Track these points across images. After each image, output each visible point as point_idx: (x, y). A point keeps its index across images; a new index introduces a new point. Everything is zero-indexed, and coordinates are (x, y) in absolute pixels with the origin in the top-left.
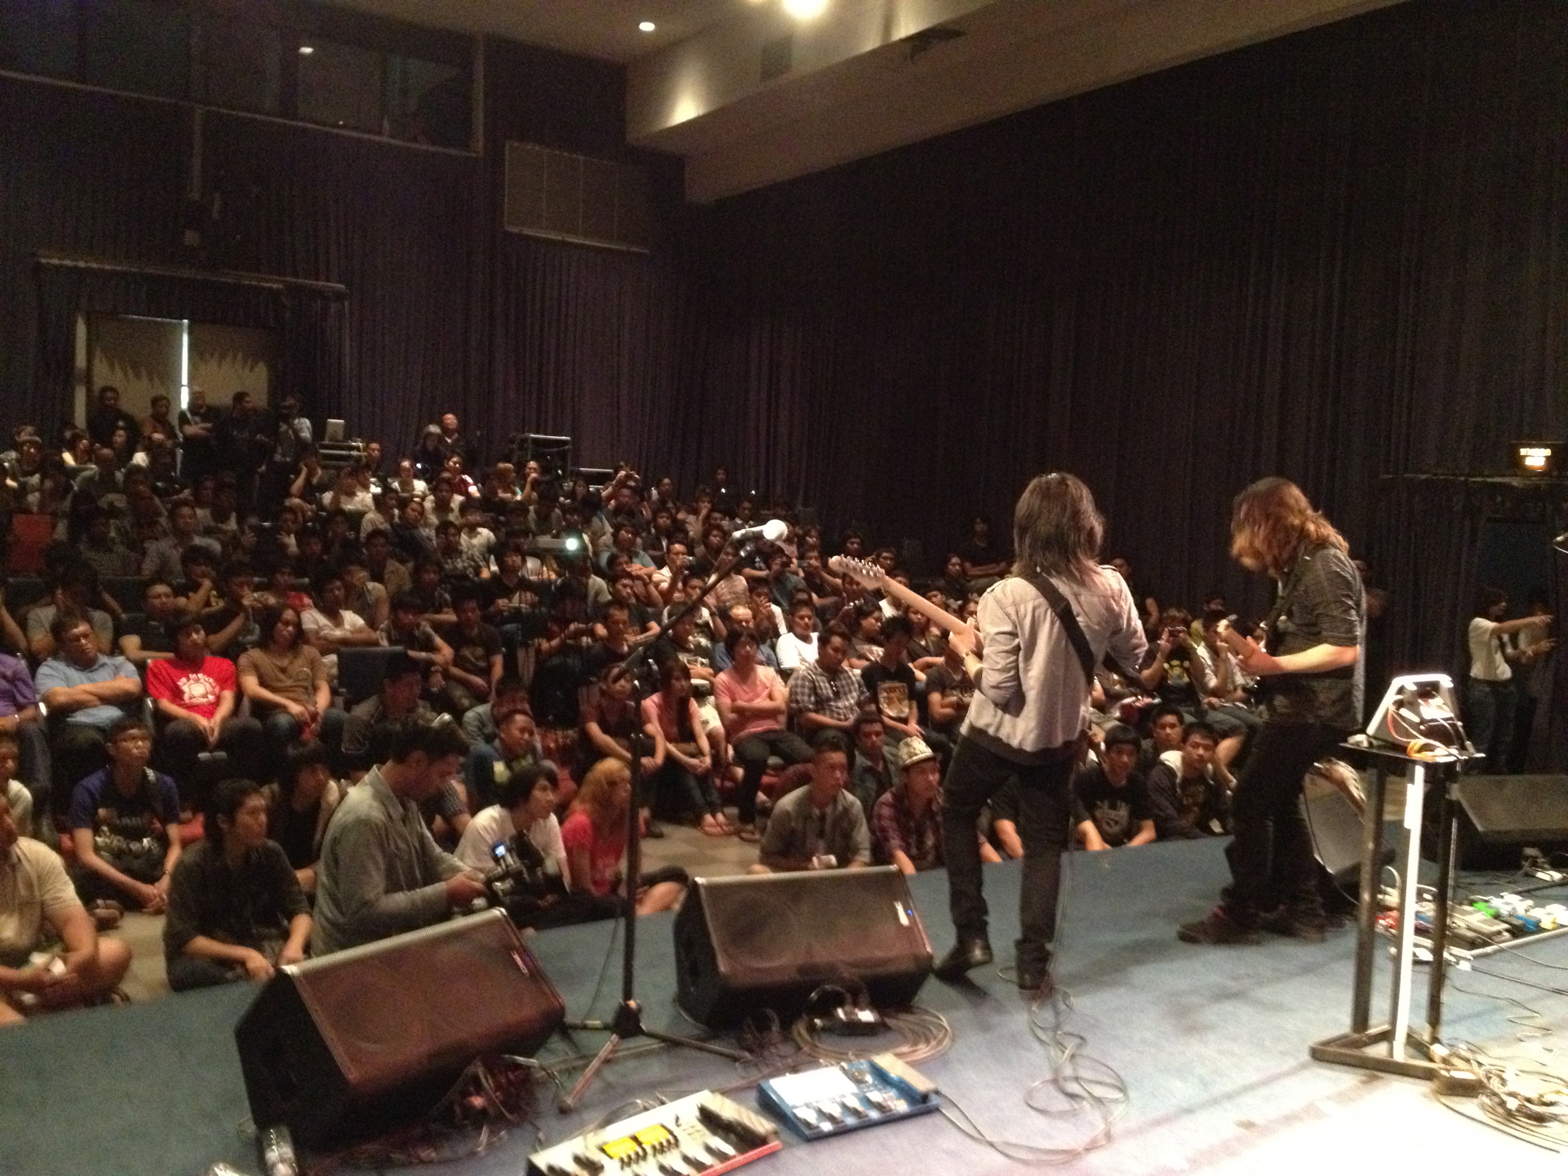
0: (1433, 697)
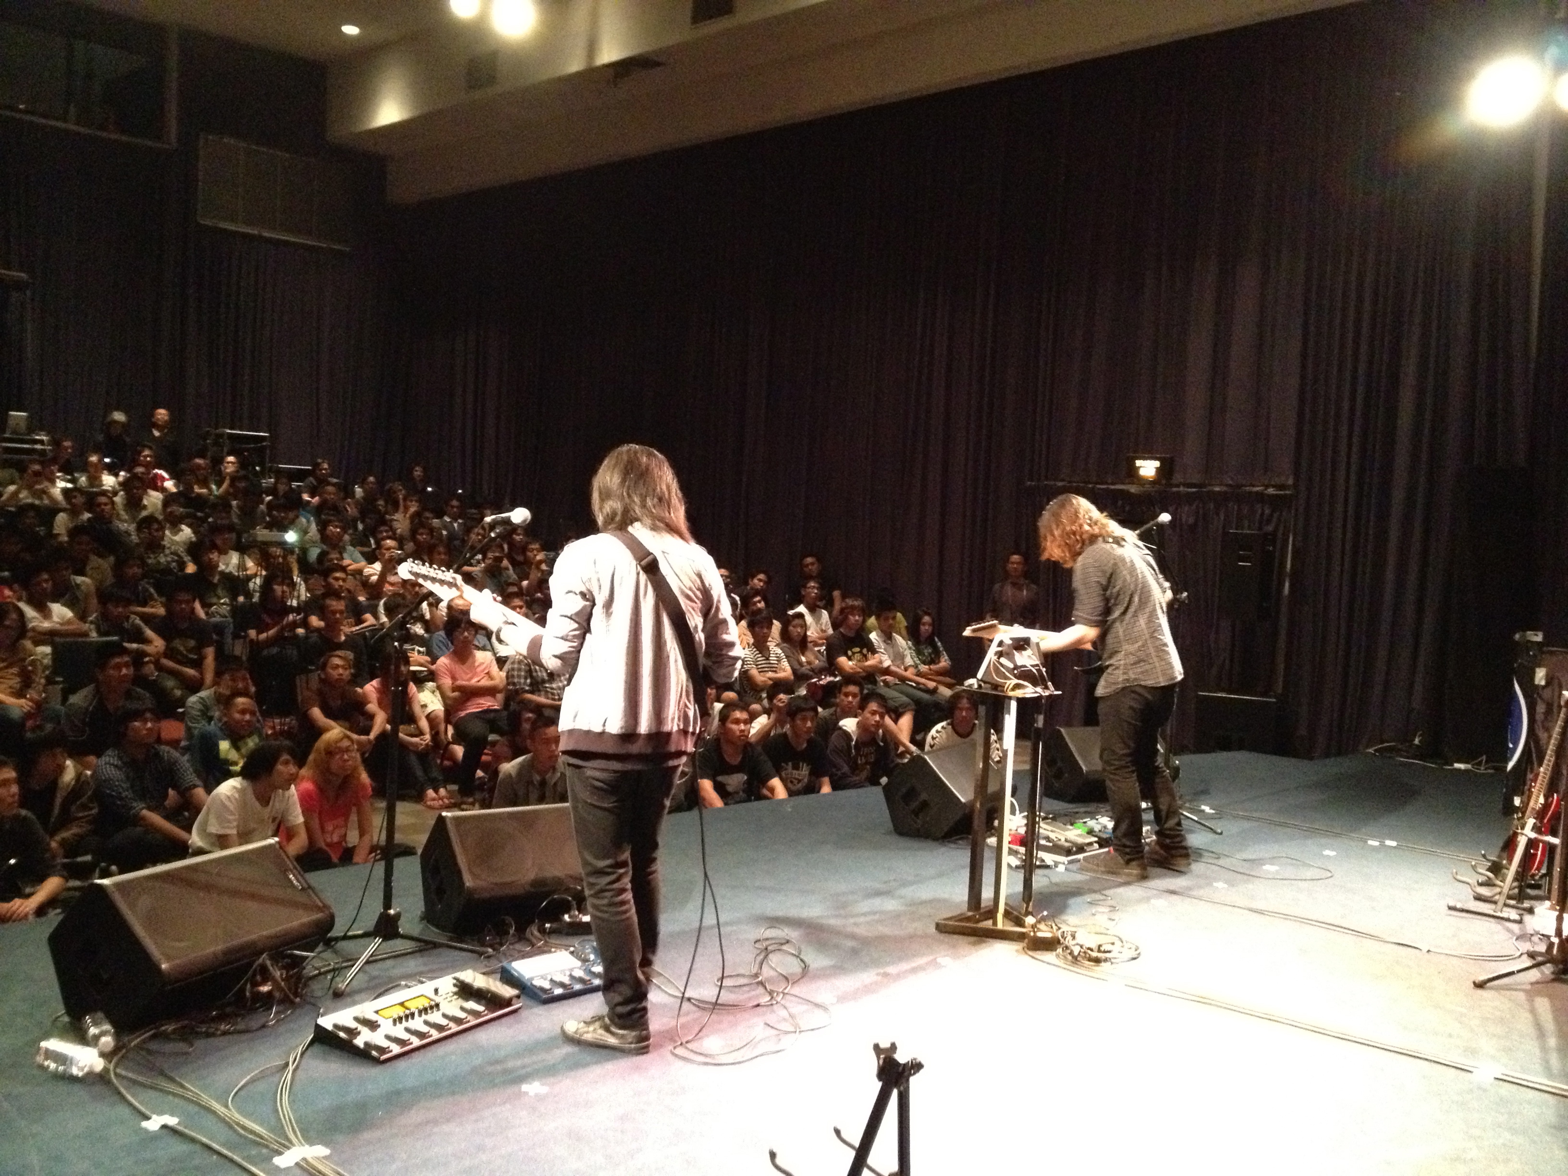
0: (1025, 649)
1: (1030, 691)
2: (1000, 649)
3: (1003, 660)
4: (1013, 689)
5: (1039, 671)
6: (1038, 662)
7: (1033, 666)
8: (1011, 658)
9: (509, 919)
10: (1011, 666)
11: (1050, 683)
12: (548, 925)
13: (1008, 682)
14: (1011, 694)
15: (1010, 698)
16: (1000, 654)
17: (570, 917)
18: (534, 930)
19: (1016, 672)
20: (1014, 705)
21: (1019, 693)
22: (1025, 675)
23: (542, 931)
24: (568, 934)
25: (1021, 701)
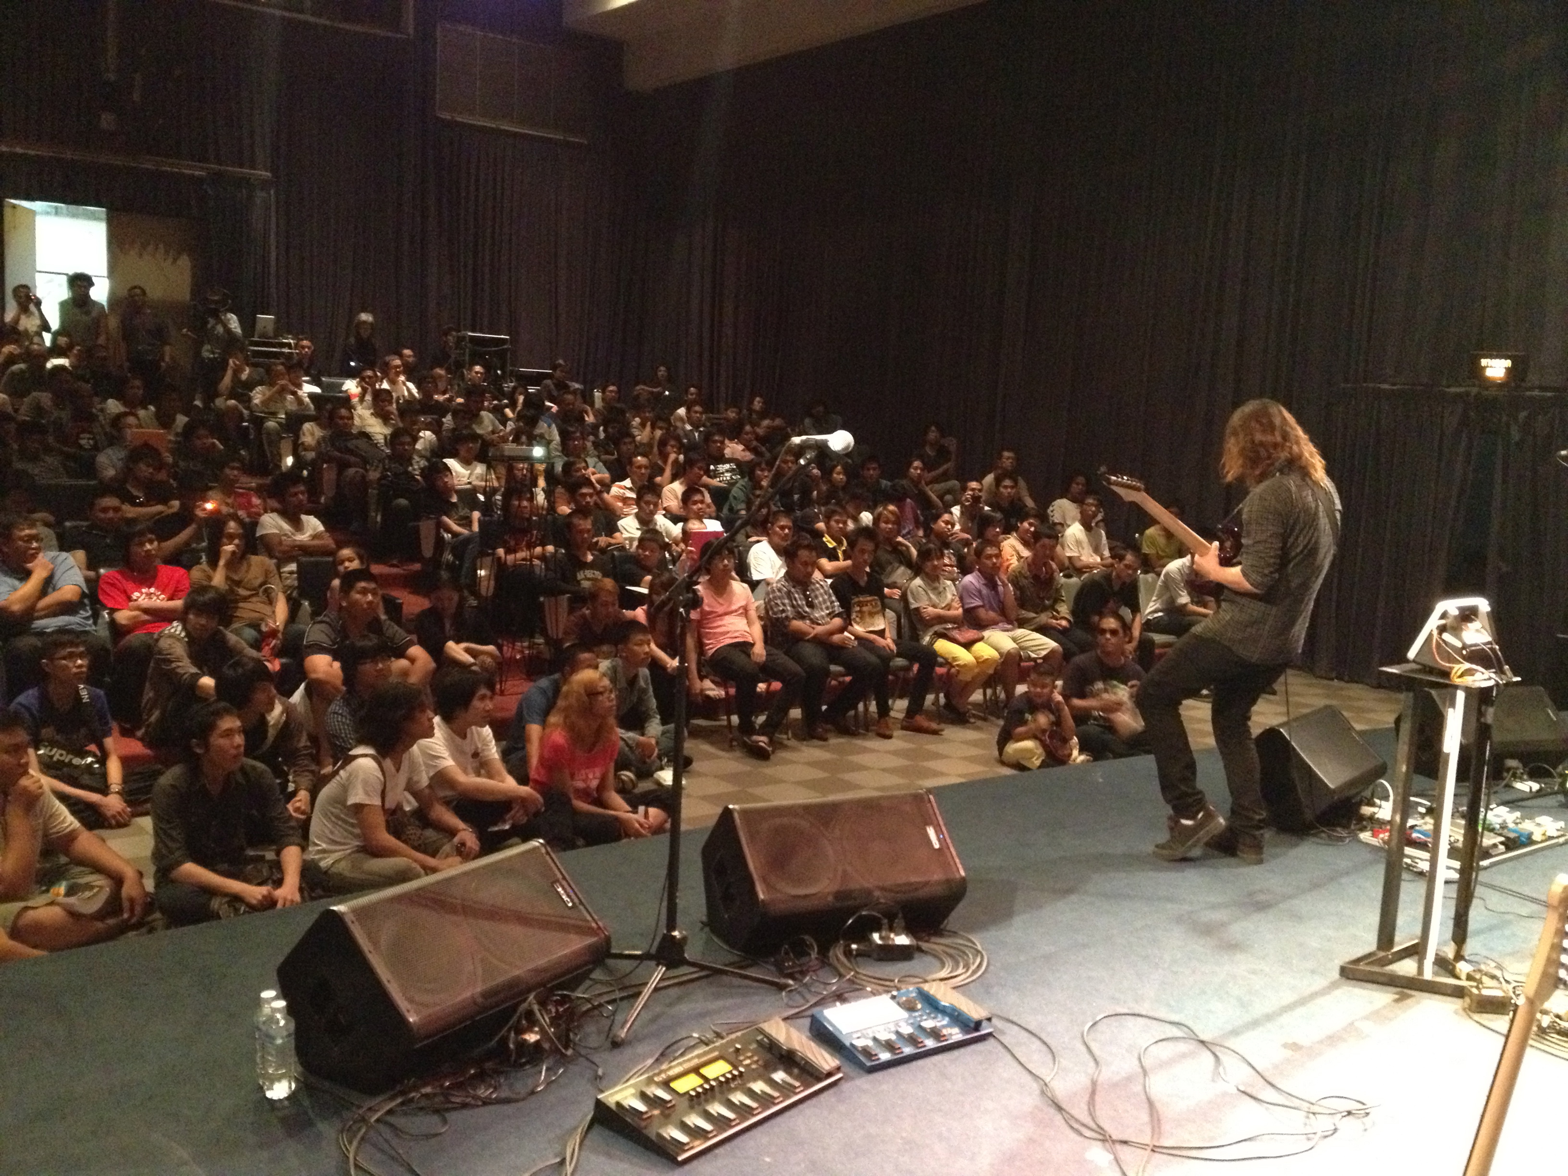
0: (1471, 621)
1: (1483, 678)
2: (1443, 622)
3: (1446, 636)
4: (1461, 676)
5: (1492, 649)
6: (1490, 639)
7: (1485, 644)
8: (1458, 636)
9: (808, 939)
10: (1459, 645)
11: (1507, 667)
12: (854, 946)
13: (1456, 667)
14: (1457, 681)
15: (1456, 687)
16: (1442, 629)
17: (881, 938)
18: (837, 953)
19: (1464, 652)
20: (1461, 696)
21: (1468, 681)
22: (1479, 657)
23: (848, 953)
24: (880, 960)
25: (1468, 690)
